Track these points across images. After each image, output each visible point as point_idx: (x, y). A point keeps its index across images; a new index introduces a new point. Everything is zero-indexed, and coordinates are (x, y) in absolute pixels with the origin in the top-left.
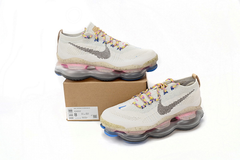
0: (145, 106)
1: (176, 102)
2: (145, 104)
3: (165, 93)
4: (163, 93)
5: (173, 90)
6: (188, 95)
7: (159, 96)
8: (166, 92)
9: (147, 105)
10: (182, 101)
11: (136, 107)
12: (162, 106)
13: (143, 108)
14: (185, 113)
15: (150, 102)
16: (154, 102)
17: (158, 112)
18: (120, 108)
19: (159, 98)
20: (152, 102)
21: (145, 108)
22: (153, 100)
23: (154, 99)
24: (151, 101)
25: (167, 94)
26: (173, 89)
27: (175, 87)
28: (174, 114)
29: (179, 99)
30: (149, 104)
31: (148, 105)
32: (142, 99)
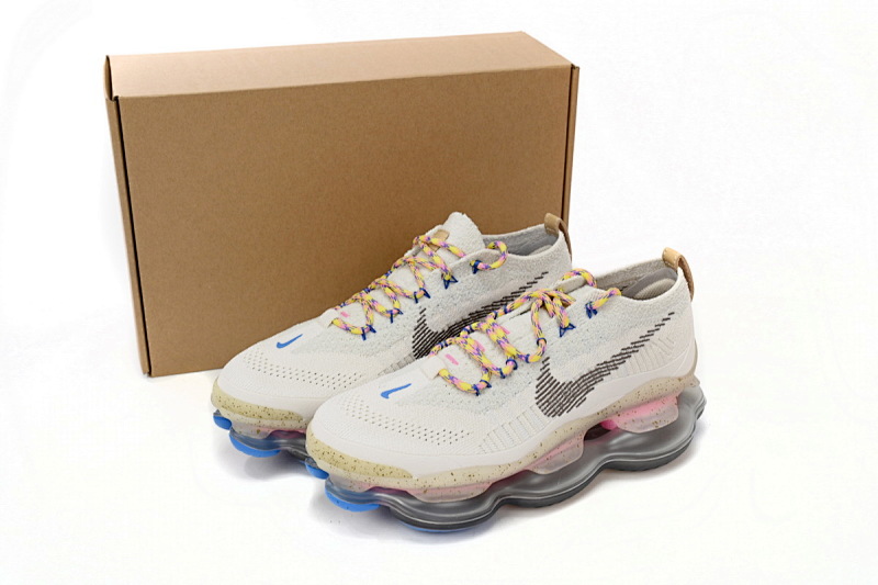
0: (489, 386)
1: (605, 362)
2: (486, 377)
3: (566, 329)
4: (558, 330)
5: (594, 317)
6: (651, 333)
7: (542, 342)
8: (567, 325)
9: (496, 382)
10: (627, 360)
11: (450, 388)
12: (552, 381)
13: (477, 394)
14: (638, 405)
15: (506, 369)
16: (523, 368)
17: (537, 407)
18: (385, 395)
19: (540, 349)
20: (515, 368)
21: (487, 395)
22: (518, 361)
23: (520, 357)
24: (511, 364)
25: (570, 332)
26: (595, 312)
27: (602, 307)
28: (599, 409)
29: (619, 351)
30: (503, 376)
31: (499, 380)
32: (475, 356)
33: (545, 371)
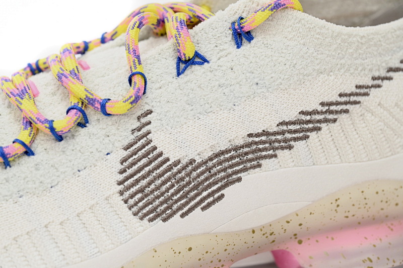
0: (28, 152)
1: (265, 133)
2: (25, 136)
3: (189, 62)
4: (173, 64)
5: (246, 46)
6: (363, 90)
7: (137, 79)
8: (190, 54)
9: (43, 146)
10: (313, 135)
12: (154, 156)
13: (5, 165)
15: (62, 122)
16: (97, 123)
17: (119, 199)
20: (82, 125)
21: (25, 168)
23: (91, 101)
24: (74, 116)
25: (195, 71)
26: (249, 36)
27: (262, 27)
29: (292, 115)
30: (60, 138)
31: (52, 144)
33: (142, 134)
